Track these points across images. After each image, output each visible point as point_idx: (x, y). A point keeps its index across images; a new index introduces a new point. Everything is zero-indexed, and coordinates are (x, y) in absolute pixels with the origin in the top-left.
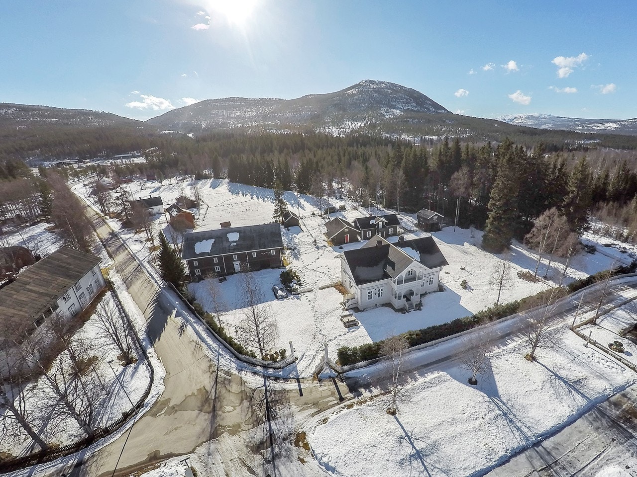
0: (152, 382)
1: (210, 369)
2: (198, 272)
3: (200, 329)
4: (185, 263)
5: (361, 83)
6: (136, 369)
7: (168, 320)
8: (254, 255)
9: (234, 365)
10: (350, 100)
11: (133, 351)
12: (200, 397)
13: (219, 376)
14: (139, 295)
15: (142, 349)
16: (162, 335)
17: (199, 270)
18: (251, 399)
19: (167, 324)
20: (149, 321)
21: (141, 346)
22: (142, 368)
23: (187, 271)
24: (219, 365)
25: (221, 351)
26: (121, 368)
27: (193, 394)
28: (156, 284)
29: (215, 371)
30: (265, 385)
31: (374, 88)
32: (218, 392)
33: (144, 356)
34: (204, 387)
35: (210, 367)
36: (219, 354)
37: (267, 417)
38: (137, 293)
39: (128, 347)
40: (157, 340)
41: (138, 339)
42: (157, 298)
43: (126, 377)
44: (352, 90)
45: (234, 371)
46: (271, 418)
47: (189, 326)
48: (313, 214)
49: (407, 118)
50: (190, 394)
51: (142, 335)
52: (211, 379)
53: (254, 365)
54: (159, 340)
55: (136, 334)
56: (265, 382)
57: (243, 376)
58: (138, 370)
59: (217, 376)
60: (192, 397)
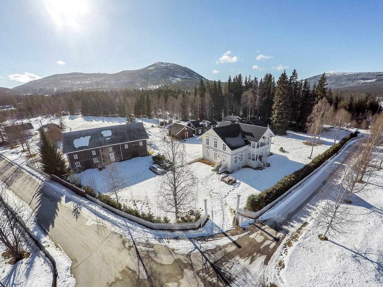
0: (55, 276)
1: (124, 245)
2: (78, 165)
3: (96, 208)
4: (65, 157)
5: (156, 64)
6: (31, 264)
7: (59, 206)
8: (126, 147)
9: (150, 235)
10: (150, 73)
11: (23, 244)
12: (128, 280)
13: (139, 250)
14: (21, 189)
15: (34, 239)
16: (55, 221)
17: (79, 162)
18: (191, 266)
19: (58, 210)
20: (37, 210)
21: (31, 237)
22: (39, 261)
23: (67, 164)
24: (134, 238)
25: (129, 225)
26: (8, 268)
27: (117, 280)
28: (38, 180)
29: (132, 246)
30: (196, 247)
31: (164, 66)
32: (147, 269)
33: (38, 246)
34: (127, 267)
35: (124, 243)
36: (129, 227)
37: (223, 281)
38: (18, 189)
39: (16, 240)
40: (51, 227)
41: (27, 230)
42: (42, 190)
43: (18, 278)
44: (151, 68)
45: (153, 241)
46: (228, 281)
47: (83, 208)
48: (153, 126)
49: (185, 82)
50: (112, 280)
51: (31, 225)
52: (132, 256)
53: (172, 230)
54: (53, 226)
55: (23, 225)
56: (195, 245)
57: (167, 244)
58: (34, 265)
59: (137, 251)
60: (118, 283)
